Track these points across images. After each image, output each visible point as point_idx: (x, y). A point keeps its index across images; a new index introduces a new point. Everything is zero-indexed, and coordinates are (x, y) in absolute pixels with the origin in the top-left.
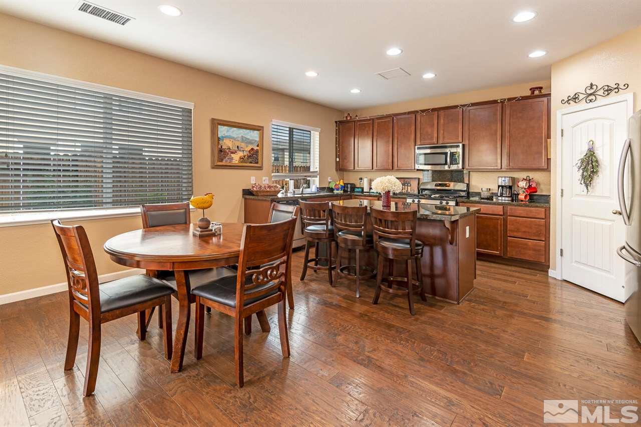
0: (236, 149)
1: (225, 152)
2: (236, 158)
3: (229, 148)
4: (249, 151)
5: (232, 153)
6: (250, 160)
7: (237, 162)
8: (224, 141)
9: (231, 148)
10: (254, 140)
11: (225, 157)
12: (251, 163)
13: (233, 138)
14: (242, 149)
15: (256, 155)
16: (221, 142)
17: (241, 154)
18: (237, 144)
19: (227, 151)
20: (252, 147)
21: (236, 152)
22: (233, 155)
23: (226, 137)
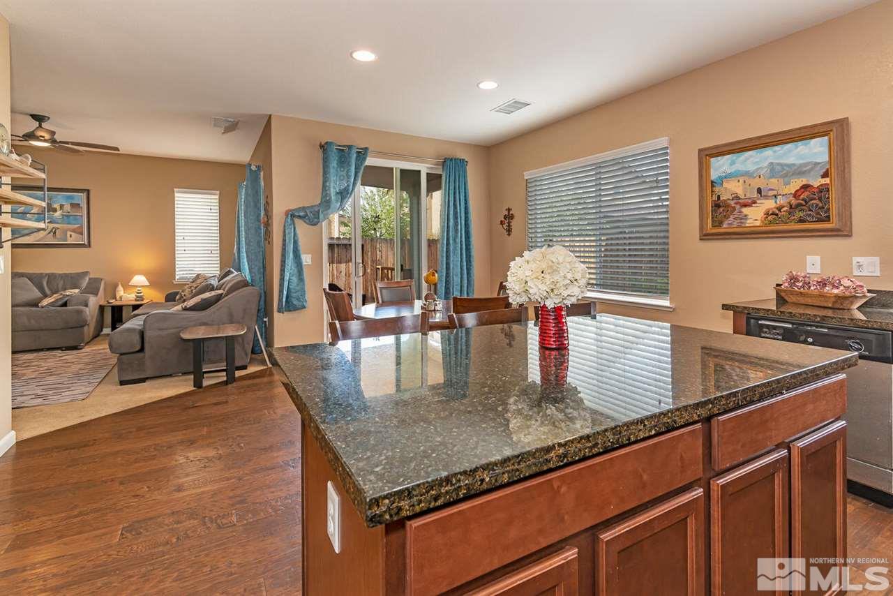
0: (756, 195)
1: (729, 206)
2: (755, 216)
3: (737, 198)
4: (795, 195)
5: (745, 205)
6: (799, 214)
7: (758, 223)
8: (725, 185)
9: (742, 197)
10: (808, 164)
11: (727, 217)
12: (801, 221)
13: (747, 174)
14: (771, 193)
15: (820, 199)
16: (716, 189)
17: (770, 204)
18: (757, 183)
19: (732, 203)
20: (805, 182)
21: (755, 203)
22: (745, 210)
23: (728, 177)
